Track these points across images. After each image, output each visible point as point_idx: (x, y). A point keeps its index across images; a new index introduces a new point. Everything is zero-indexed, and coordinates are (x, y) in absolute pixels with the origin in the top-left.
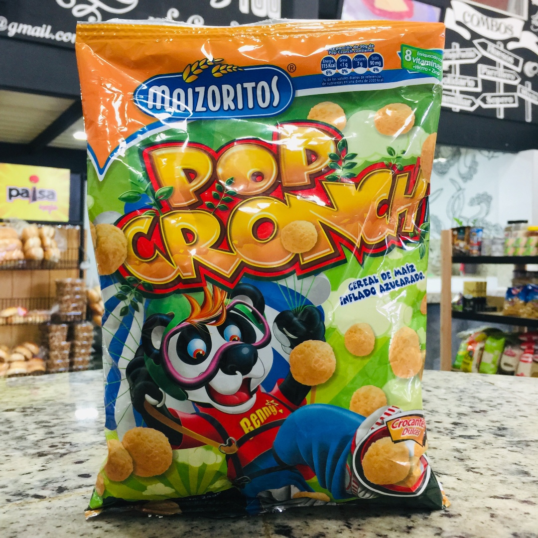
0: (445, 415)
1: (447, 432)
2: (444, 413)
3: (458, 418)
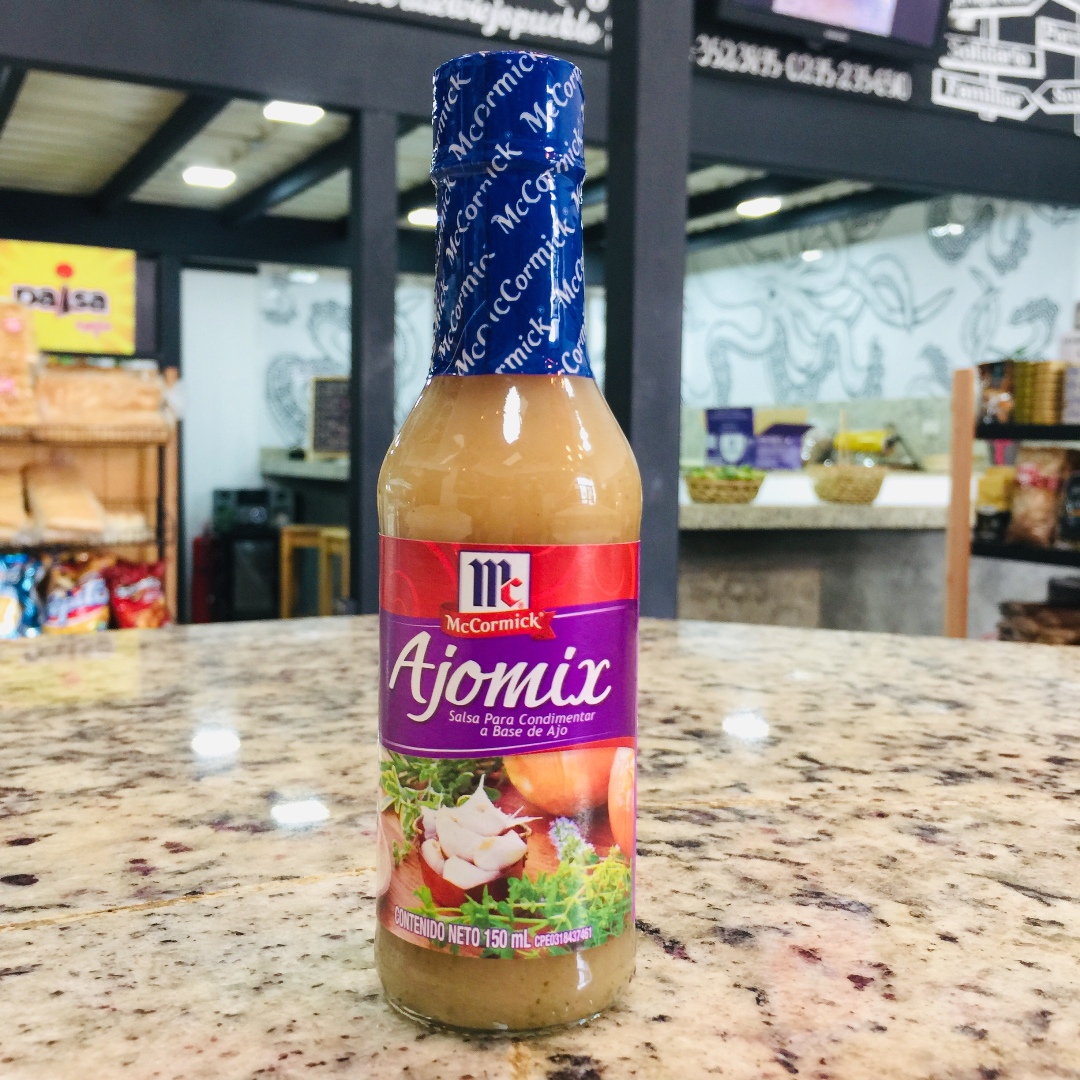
0: (1023, 739)
1: (1039, 780)
2: (1021, 735)
3: (1059, 747)
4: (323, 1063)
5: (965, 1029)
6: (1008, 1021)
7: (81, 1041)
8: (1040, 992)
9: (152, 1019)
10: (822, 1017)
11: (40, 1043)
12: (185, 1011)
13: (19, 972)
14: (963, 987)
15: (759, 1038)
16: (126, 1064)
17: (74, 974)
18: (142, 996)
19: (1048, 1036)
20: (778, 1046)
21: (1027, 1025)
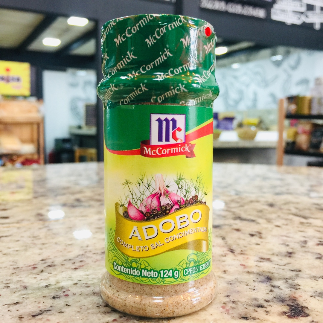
4: (97, 253)
5: (283, 244)
6: (295, 242)
7: (26, 250)
8: (304, 237)
9: (46, 246)
10: (241, 242)
11: (14, 251)
12: (56, 243)
13: (6, 236)
14: (282, 236)
15: (223, 246)
16: (40, 254)
17: (22, 237)
18: (44, 241)
19: (307, 245)
20: (229, 248)
21: (301, 243)
